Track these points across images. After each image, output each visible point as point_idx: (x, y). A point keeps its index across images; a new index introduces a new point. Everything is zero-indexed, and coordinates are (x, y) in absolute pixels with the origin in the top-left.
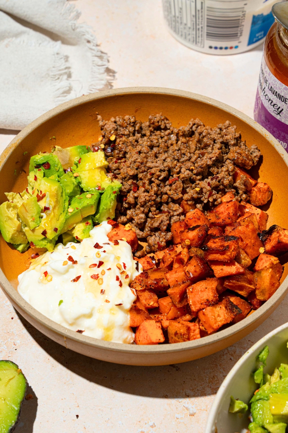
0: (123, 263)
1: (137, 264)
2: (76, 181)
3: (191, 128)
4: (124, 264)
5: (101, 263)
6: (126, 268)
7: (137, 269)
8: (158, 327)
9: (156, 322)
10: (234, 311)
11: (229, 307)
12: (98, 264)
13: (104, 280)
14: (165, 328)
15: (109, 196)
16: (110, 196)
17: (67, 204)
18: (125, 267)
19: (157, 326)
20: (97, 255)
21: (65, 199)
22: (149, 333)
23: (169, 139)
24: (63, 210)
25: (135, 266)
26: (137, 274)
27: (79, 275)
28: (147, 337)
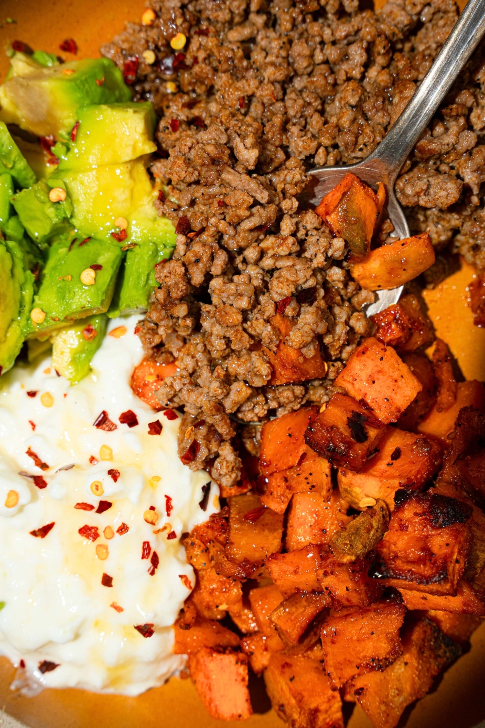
0: (166, 496)
1: (206, 489)
2: (57, 216)
3: (419, 14)
4: (169, 499)
5: (104, 506)
6: (172, 512)
7: (203, 505)
8: (239, 679)
9: (237, 663)
10: (440, 652)
11: (430, 641)
12: (96, 505)
13: (110, 549)
14: (258, 672)
15: (143, 278)
16: (148, 279)
17: (28, 293)
18: (169, 508)
19: (238, 674)
20: (94, 488)
21: (22, 280)
22: (216, 695)
23: (345, 57)
24: (17, 309)
25: (199, 496)
26: (202, 518)
27: (48, 523)
28: (210, 704)
